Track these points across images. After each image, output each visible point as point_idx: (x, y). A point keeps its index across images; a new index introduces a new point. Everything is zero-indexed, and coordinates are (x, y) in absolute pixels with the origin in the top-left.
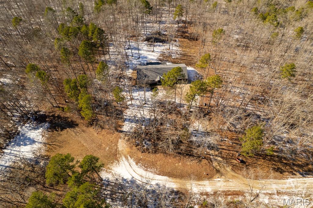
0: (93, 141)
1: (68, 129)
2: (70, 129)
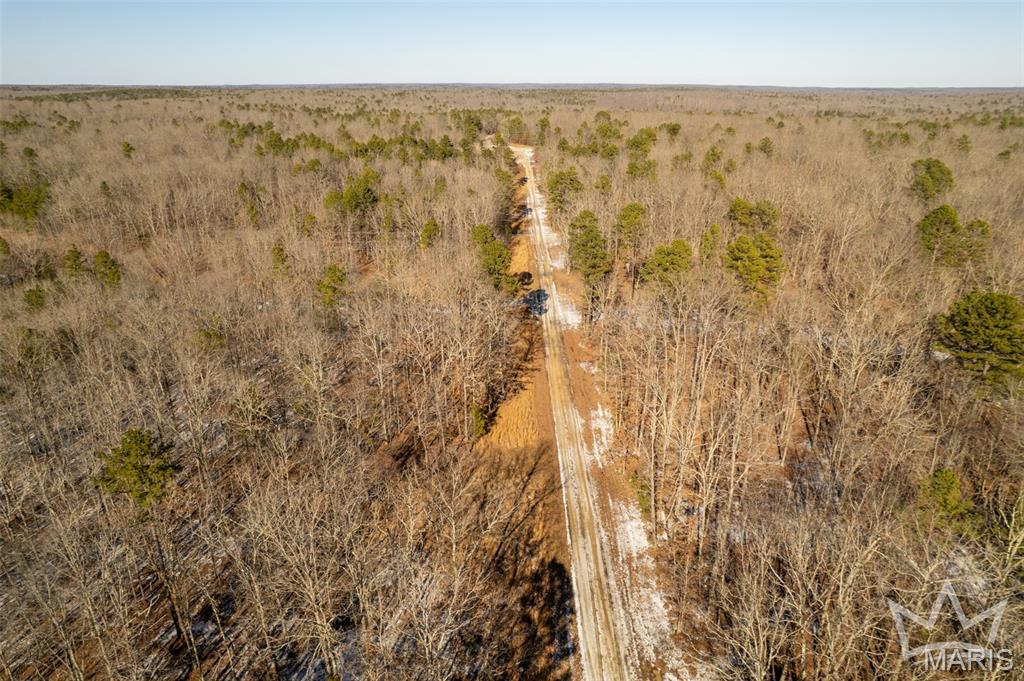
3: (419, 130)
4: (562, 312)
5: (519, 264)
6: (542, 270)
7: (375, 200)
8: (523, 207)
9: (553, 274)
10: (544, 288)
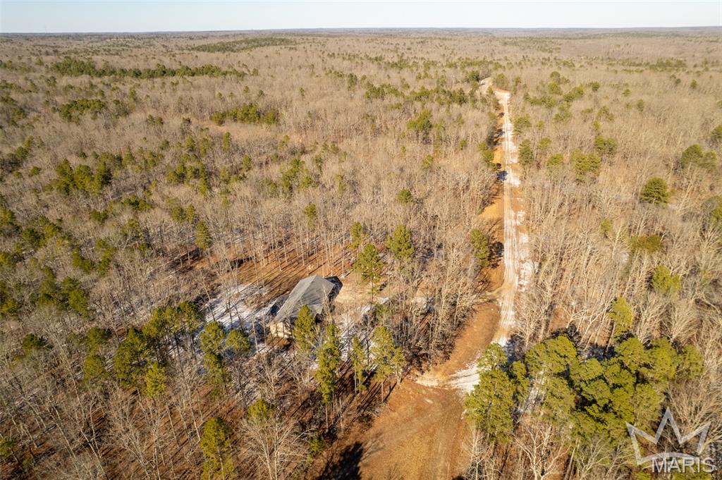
0: (408, 420)
1: (360, 464)
2: (362, 459)
3: (445, 82)
4: (512, 179)
5: (496, 160)
6: (506, 163)
7: (431, 126)
8: (500, 130)
9: (512, 165)
10: (506, 170)
